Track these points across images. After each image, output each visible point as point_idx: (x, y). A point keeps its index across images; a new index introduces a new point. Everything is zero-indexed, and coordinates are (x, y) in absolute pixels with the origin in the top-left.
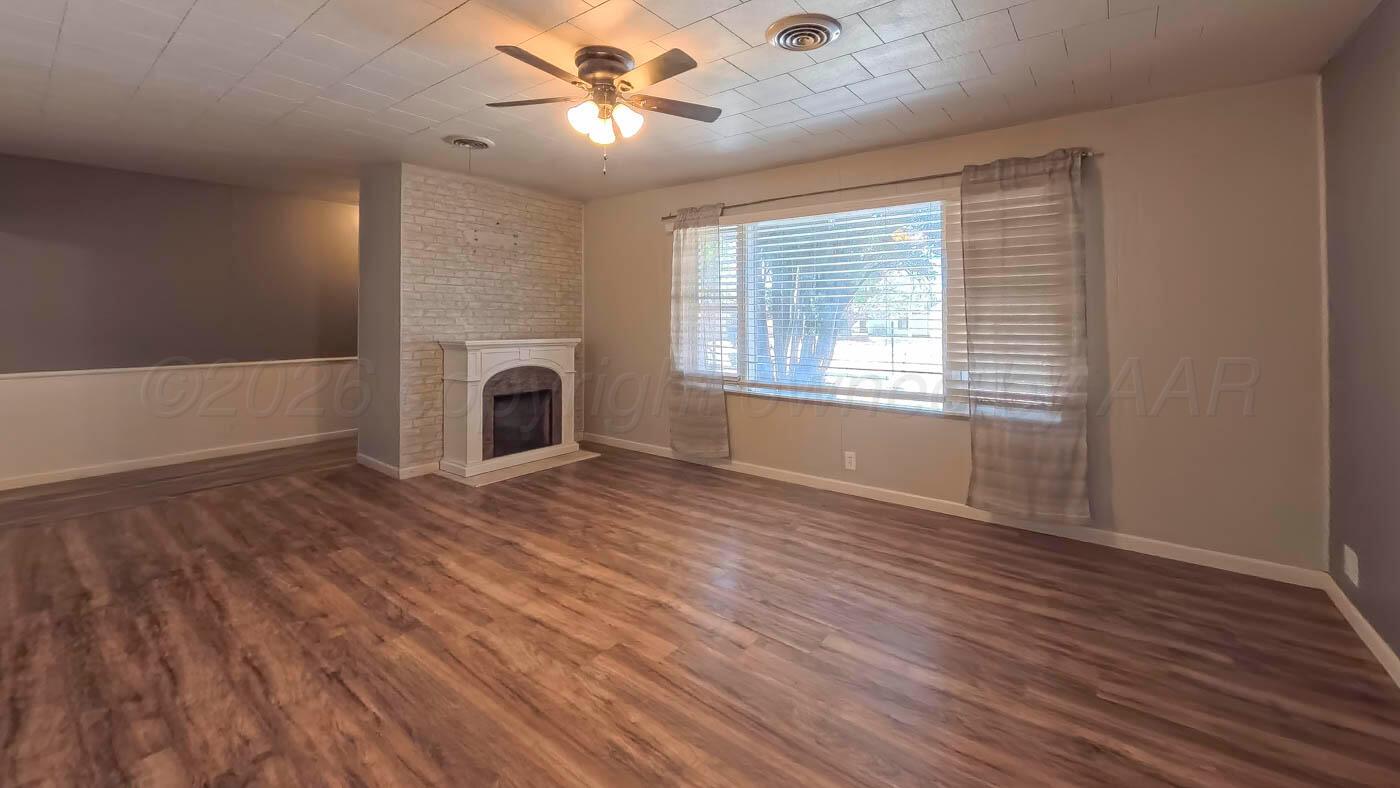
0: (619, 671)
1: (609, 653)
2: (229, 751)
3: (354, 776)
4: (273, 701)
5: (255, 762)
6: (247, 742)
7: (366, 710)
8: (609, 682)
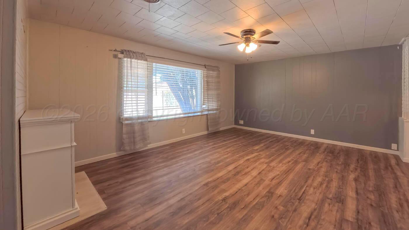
2: (334, 206)
3: (320, 185)
4: (316, 207)
5: (331, 200)
6: (329, 204)
7: (305, 189)
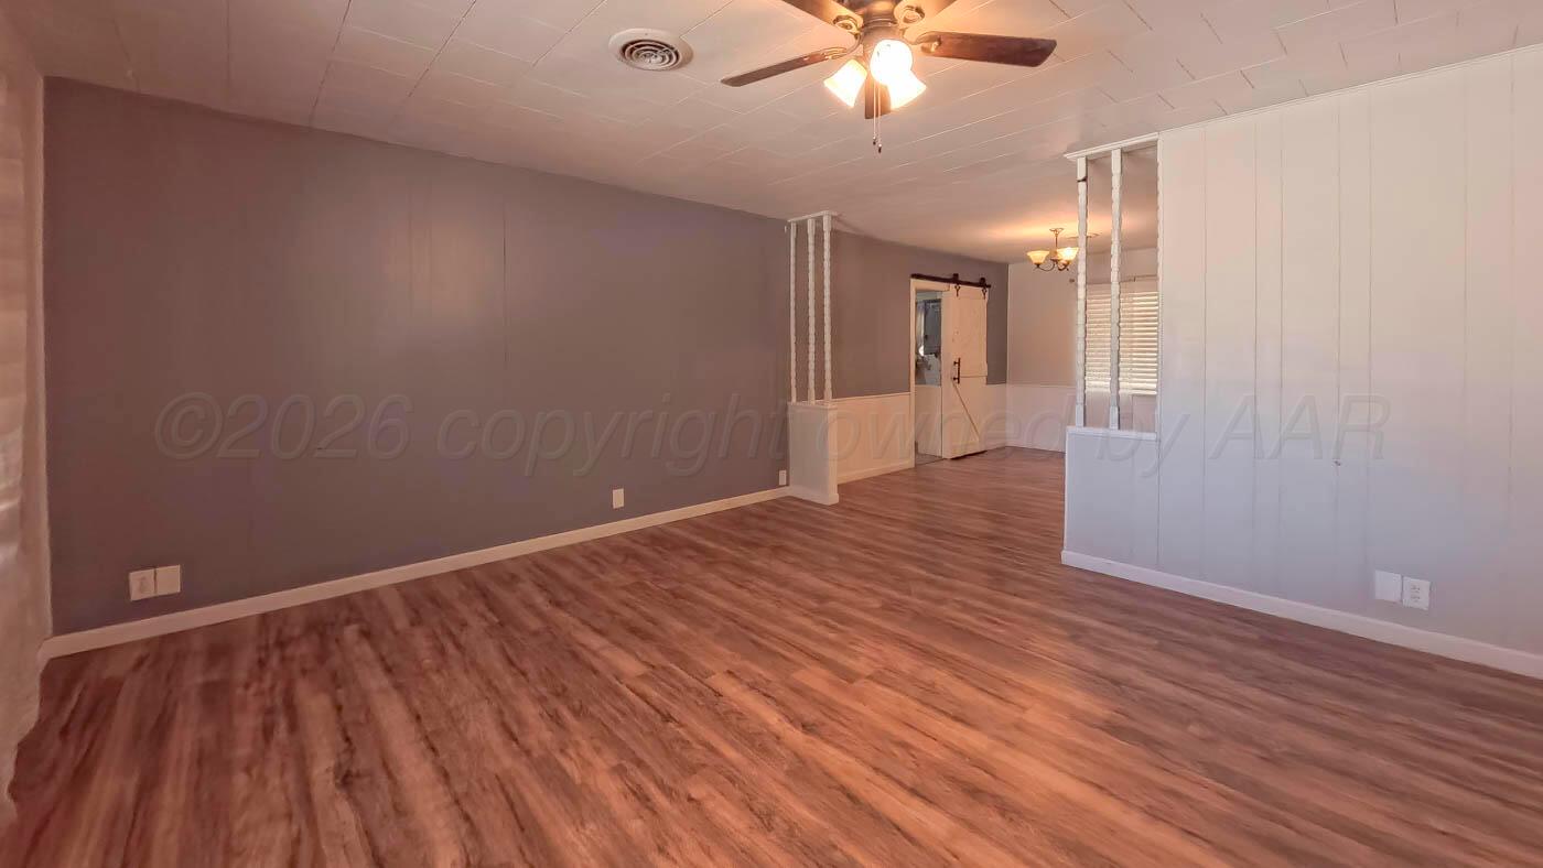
0: (850, 662)
1: (859, 676)
8: (854, 655)
